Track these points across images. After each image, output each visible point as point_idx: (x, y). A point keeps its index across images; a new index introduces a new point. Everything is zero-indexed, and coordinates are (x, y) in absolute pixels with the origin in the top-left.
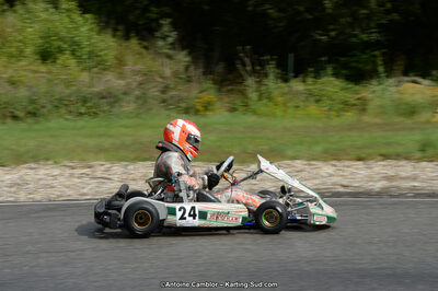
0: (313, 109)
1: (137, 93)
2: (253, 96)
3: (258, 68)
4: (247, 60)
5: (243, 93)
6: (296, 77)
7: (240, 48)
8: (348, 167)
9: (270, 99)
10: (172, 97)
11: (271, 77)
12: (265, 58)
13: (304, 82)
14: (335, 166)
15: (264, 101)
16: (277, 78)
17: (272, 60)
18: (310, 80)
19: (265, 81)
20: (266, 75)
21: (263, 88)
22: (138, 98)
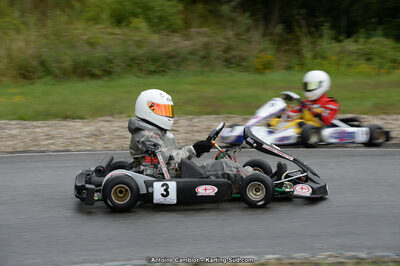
0: (364, 67)
1: (202, 53)
2: (308, 55)
3: (313, 29)
4: (303, 23)
5: (298, 53)
6: (348, 37)
7: (296, 11)
8: (396, 120)
9: (324, 58)
10: (234, 57)
11: (326, 38)
12: (320, 19)
13: (356, 42)
14: (383, 119)
15: (319, 60)
16: (332, 39)
17: (326, 21)
18: (361, 40)
19: (320, 41)
20: (321, 36)
21: (318, 48)
22: (203, 58)
